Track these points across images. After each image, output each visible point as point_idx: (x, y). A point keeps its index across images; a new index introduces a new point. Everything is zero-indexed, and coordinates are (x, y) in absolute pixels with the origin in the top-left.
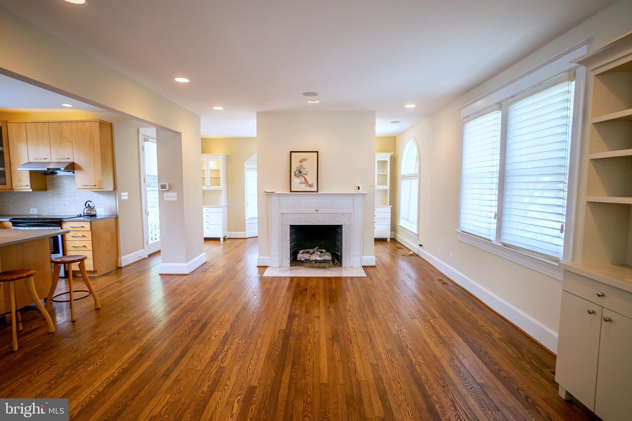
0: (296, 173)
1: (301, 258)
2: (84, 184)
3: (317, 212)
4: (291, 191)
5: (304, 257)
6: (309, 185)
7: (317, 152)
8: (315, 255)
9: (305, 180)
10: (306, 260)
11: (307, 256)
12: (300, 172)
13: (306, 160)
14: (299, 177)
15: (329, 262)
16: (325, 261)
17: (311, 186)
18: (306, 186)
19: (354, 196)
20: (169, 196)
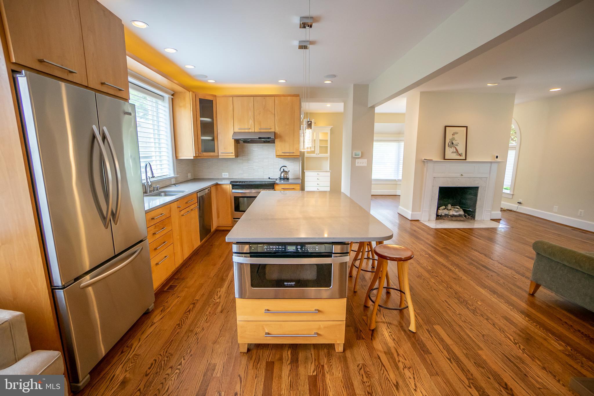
0: (449, 144)
1: (442, 213)
2: (283, 152)
3: (462, 176)
4: (445, 159)
5: (444, 212)
6: (459, 154)
7: (467, 127)
8: (452, 211)
9: (456, 150)
10: (446, 215)
11: (446, 212)
12: (453, 143)
13: (457, 133)
14: (451, 148)
15: (462, 216)
16: (460, 216)
17: (460, 155)
18: (456, 155)
19: (491, 165)
20: (360, 162)
